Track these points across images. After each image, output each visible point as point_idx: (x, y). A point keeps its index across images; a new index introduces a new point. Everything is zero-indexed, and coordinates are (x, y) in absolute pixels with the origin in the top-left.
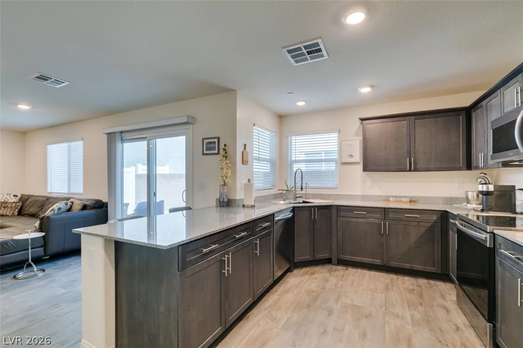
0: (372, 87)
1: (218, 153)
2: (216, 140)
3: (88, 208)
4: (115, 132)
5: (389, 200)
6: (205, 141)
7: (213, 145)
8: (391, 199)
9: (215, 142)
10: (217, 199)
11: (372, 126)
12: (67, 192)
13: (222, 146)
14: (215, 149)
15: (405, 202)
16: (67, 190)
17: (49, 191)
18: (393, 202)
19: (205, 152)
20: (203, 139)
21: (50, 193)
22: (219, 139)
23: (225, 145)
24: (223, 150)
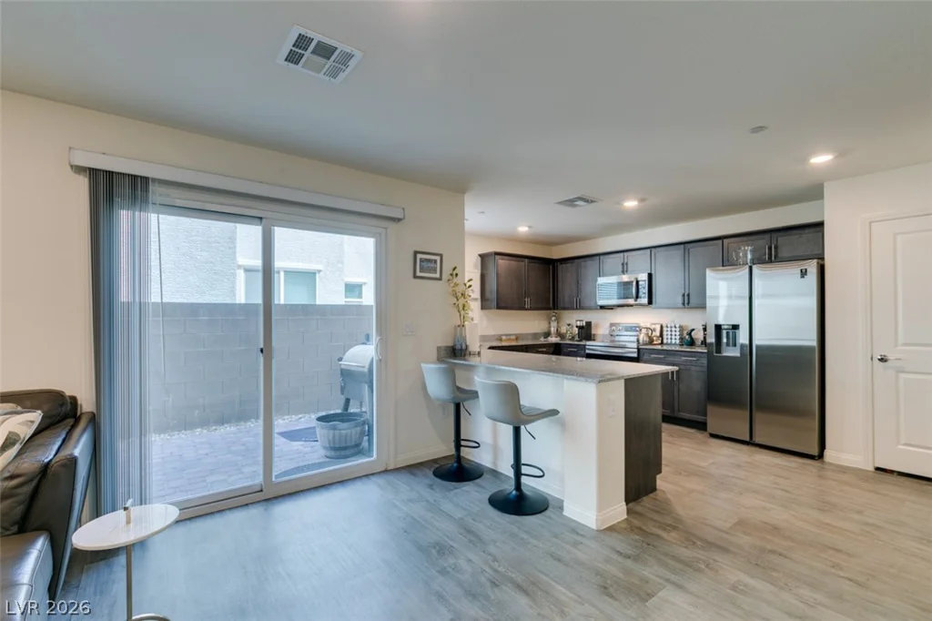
0: (529, 227)
1: (440, 279)
2: (438, 259)
5: (501, 340)
6: (418, 257)
7: (433, 265)
8: (504, 338)
9: (435, 261)
10: (439, 348)
11: (502, 262)
13: (447, 269)
14: (435, 271)
15: (513, 340)
18: (505, 340)
19: (418, 274)
20: (416, 253)
22: (441, 256)
23: (455, 269)
24: (452, 275)
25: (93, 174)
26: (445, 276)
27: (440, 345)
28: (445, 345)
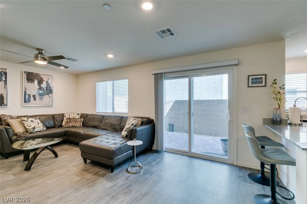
1: (265, 86)
2: (264, 77)
3: (144, 123)
4: (162, 73)
6: (250, 78)
7: (261, 80)
9: (261, 78)
12: (112, 112)
13: (270, 81)
14: (261, 83)
16: (112, 111)
17: (97, 111)
19: (250, 85)
20: (249, 76)
21: (98, 113)
22: (266, 75)
23: (275, 80)
24: (273, 83)
25: (155, 74)
26: (268, 84)
27: (265, 118)
28: (269, 117)
